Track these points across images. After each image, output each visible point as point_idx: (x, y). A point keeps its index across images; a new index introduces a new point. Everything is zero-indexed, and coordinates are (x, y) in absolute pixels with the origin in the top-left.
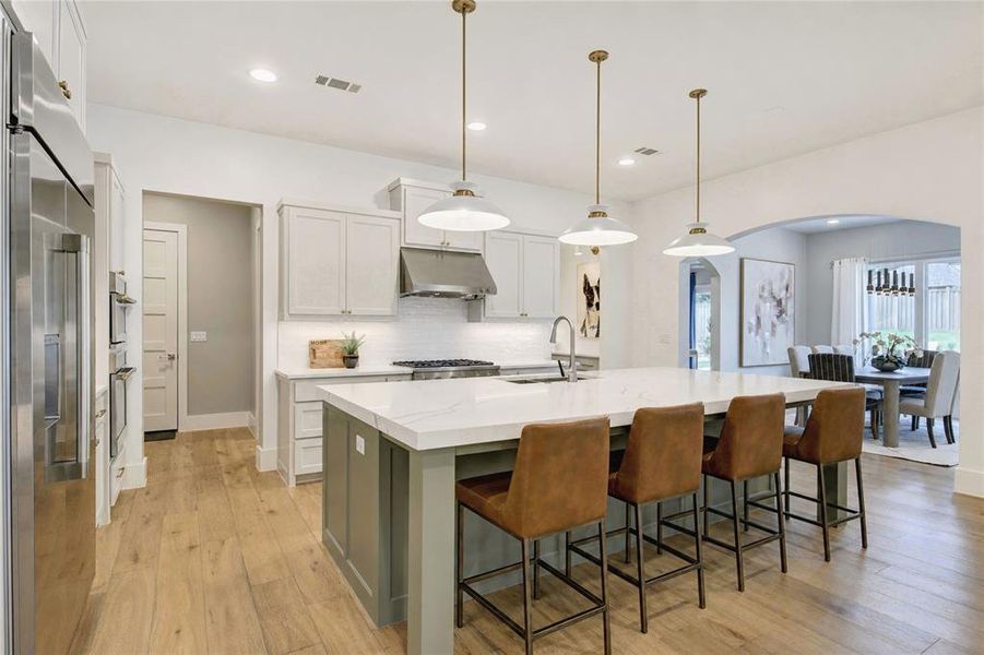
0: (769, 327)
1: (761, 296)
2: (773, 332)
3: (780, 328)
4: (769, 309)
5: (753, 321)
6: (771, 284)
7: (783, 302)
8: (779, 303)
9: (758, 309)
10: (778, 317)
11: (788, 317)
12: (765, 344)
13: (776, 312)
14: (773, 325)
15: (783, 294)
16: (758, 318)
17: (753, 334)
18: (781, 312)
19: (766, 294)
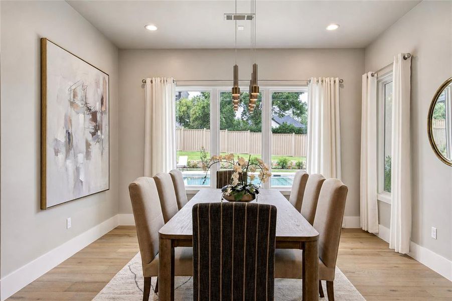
0: (83, 147)
1: (72, 104)
2: (88, 154)
3: (95, 148)
4: (82, 124)
5: (62, 138)
6: (84, 89)
7: (99, 115)
8: (94, 115)
9: (68, 121)
10: (93, 134)
11: (103, 134)
12: (77, 170)
13: (91, 126)
14: (88, 145)
15: (97, 106)
16: (69, 134)
17: (61, 156)
18: (97, 128)
19: (79, 102)
